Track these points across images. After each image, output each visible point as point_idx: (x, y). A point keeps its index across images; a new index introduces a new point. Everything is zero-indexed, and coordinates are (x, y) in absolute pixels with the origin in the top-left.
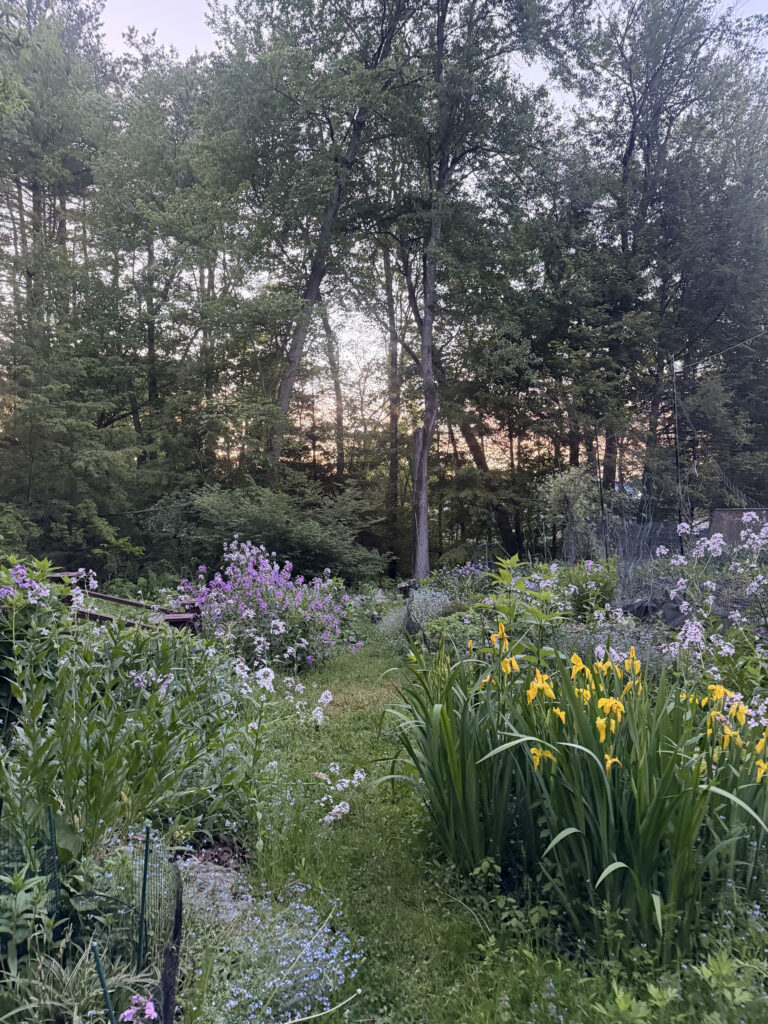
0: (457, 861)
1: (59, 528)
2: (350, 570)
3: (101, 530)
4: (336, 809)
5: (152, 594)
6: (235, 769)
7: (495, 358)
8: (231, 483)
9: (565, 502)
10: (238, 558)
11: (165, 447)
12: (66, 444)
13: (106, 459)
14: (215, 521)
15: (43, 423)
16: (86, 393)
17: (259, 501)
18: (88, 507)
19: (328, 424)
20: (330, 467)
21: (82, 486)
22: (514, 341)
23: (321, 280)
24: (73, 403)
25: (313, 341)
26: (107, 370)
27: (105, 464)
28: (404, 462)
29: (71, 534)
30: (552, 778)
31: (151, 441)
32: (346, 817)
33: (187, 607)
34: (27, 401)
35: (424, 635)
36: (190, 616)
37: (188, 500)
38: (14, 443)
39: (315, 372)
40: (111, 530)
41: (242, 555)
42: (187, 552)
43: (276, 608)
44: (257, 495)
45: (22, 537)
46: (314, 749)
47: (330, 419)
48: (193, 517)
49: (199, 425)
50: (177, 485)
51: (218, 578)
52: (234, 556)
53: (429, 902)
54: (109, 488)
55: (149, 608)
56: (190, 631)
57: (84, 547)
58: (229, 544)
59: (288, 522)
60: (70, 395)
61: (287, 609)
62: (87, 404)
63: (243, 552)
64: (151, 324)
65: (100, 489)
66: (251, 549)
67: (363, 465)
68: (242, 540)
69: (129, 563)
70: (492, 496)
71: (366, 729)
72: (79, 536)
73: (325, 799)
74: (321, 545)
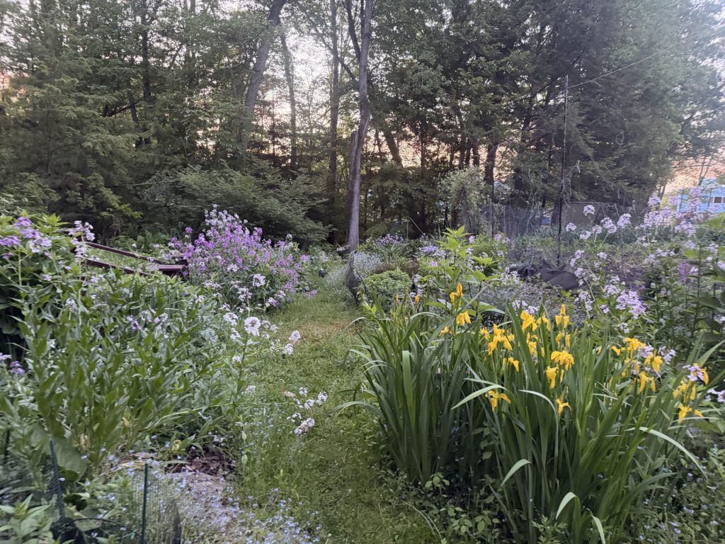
0: (409, 472)
1: (74, 195)
2: (301, 237)
3: (107, 198)
4: (304, 423)
5: (149, 248)
6: (221, 394)
7: (415, 78)
8: (209, 166)
9: (463, 193)
10: (217, 223)
11: (157, 135)
12: (77, 128)
13: (110, 141)
14: (197, 195)
15: (57, 109)
16: (92, 87)
17: (231, 181)
18: (96, 180)
19: (284, 124)
20: (285, 159)
21: (92, 163)
22: (430, 66)
23: (281, 7)
24: (81, 94)
25: (274, 57)
26: (109, 70)
27: (109, 146)
28: (340, 158)
29: (83, 200)
30: (503, 415)
31: (145, 130)
32: (312, 429)
33: (177, 260)
34: (42, 90)
35: (365, 288)
36: (180, 267)
37: (176, 177)
38: (34, 125)
39: (276, 81)
40: (116, 198)
41: (221, 221)
42: (174, 217)
43: (249, 264)
44: (230, 176)
45: (44, 200)
46: (283, 373)
47: (287, 120)
48: (179, 191)
49: (184, 118)
50: (166, 165)
51: (202, 238)
52: (214, 222)
53: (384, 503)
54: (113, 165)
55: (145, 259)
56: (180, 279)
57: (95, 210)
58: (209, 212)
59: (254, 198)
60: (79, 89)
61: (258, 264)
62: (92, 96)
63: (221, 219)
64: (145, 35)
65: (106, 165)
66: (227, 216)
67: (311, 158)
68: (219, 210)
69: (130, 224)
70: (406, 186)
71: (322, 357)
72: (90, 201)
73: (295, 416)
74: (280, 218)
